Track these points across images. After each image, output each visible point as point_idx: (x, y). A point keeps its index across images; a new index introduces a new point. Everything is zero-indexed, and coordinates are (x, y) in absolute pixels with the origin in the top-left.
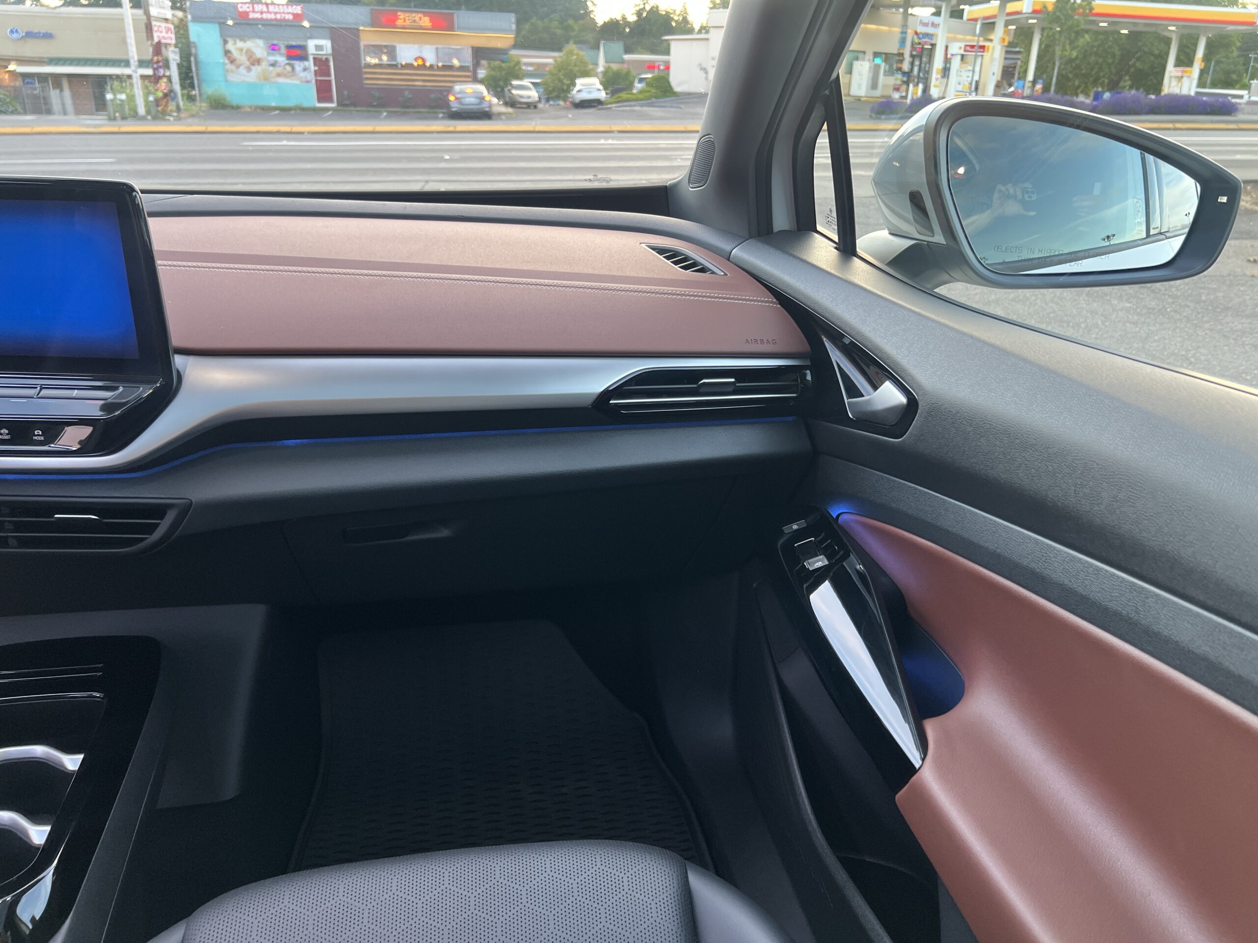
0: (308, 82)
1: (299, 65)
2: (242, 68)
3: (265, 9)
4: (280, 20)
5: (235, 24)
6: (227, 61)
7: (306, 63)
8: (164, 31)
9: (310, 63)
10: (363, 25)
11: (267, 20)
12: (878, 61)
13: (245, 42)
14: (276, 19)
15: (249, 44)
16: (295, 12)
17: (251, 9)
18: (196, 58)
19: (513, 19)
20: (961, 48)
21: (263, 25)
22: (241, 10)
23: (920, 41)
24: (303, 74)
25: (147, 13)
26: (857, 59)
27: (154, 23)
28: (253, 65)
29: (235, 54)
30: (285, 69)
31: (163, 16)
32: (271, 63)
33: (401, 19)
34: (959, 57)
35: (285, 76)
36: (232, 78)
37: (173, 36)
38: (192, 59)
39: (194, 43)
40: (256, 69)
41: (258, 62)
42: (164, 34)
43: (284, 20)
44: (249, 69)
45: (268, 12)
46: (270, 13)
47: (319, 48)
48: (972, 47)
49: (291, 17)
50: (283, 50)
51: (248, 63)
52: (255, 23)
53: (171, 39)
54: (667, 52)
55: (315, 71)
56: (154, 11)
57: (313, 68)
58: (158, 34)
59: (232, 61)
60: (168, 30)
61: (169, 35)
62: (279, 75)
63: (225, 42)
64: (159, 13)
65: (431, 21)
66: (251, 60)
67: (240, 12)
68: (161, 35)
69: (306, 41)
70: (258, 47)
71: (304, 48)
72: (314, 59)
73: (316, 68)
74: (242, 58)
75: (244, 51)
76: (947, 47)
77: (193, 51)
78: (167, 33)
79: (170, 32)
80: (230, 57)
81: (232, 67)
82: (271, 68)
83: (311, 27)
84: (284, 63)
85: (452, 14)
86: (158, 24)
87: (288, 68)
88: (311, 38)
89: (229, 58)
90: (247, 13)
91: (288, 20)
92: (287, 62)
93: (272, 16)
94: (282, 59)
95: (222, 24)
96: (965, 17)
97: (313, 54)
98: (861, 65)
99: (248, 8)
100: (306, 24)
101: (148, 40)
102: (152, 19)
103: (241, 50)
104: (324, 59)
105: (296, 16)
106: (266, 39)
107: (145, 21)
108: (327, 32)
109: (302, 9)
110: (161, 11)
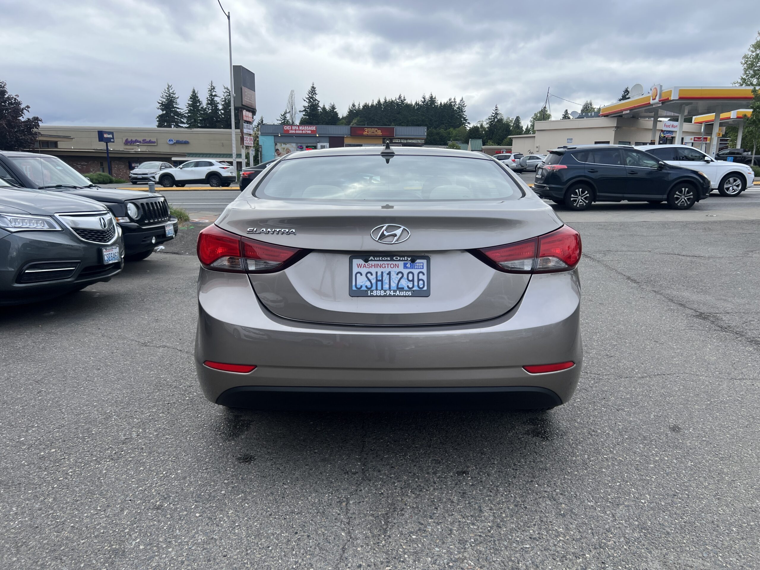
3: (297, 128)
4: (305, 134)
5: (281, 136)
10: (346, 135)
11: (298, 134)
14: (302, 133)
16: (312, 129)
17: (291, 129)
18: (261, 152)
19: (426, 129)
20: (691, 139)
21: (295, 136)
22: (285, 129)
23: (665, 135)
25: (242, 132)
29: (281, 150)
33: (366, 132)
34: (691, 144)
39: (261, 146)
42: (249, 142)
43: (307, 134)
46: (300, 130)
47: (322, 147)
49: (310, 132)
50: (305, 148)
52: (292, 136)
60: (251, 140)
61: (251, 142)
63: (276, 144)
65: (381, 132)
69: (317, 144)
71: (315, 147)
76: (683, 138)
77: (260, 149)
83: (319, 136)
85: (394, 128)
86: (246, 137)
90: (288, 131)
91: (309, 134)
95: (276, 136)
96: (693, 122)
99: (289, 128)
100: (317, 135)
105: (312, 131)
106: (297, 143)
107: (241, 135)
108: (328, 139)
109: (316, 128)
110: (249, 130)
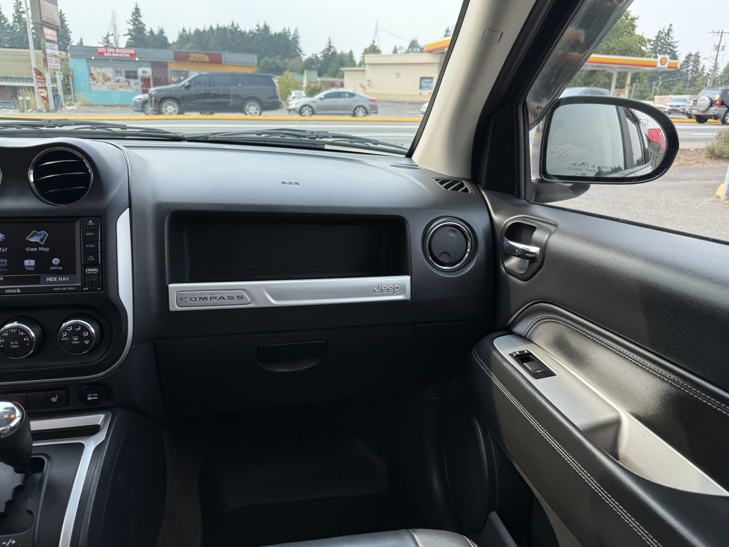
0: (137, 90)
1: (132, 82)
2: (99, 83)
3: (114, 51)
4: (122, 57)
5: (96, 59)
6: (91, 79)
7: (137, 81)
8: (54, 62)
9: (139, 81)
10: (170, 60)
11: (114, 57)
13: (101, 69)
14: (119, 57)
15: (104, 70)
16: (131, 53)
17: (105, 51)
18: (72, 77)
19: (256, 57)
21: (112, 60)
22: (99, 51)
24: (134, 87)
25: (44, 52)
27: (48, 58)
28: (106, 81)
29: (96, 75)
30: (124, 84)
31: (54, 54)
32: (116, 80)
33: (191, 57)
35: (125, 88)
36: (93, 88)
37: (59, 65)
38: (70, 78)
39: (71, 69)
40: (107, 83)
41: (109, 79)
42: (54, 64)
43: (125, 57)
44: (103, 83)
45: (115, 53)
46: (117, 53)
47: (144, 72)
49: (128, 55)
50: (124, 73)
51: (103, 81)
52: (107, 59)
53: (58, 67)
54: (342, 77)
55: (142, 85)
56: (48, 51)
57: (141, 83)
58: (50, 64)
59: (94, 79)
60: (57, 62)
61: (57, 64)
62: (121, 87)
63: (90, 68)
64: (51, 52)
65: (209, 58)
66: (105, 79)
68: (52, 64)
69: (137, 69)
70: (109, 72)
71: (136, 72)
72: (141, 78)
74: (100, 78)
75: (101, 74)
77: (71, 73)
78: (56, 63)
79: (58, 63)
81: (93, 82)
82: (116, 83)
83: (140, 61)
84: (123, 81)
86: (51, 58)
87: (126, 83)
88: (140, 66)
89: (92, 78)
90: (103, 53)
91: (127, 57)
92: (126, 80)
93: (118, 55)
94: (123, 78)
95: (89, 59)
97: (141, 76)
99: (104, 50)
100: (137, 59)
101: (45, 67)
102: (47, 55)
103: (99, 73)
104: (147, 79)
105: (131, 55)
106: (114, 68)
107: (44, 57)
108: (149, 64)
109: (135, 51)
110: (53, 51)
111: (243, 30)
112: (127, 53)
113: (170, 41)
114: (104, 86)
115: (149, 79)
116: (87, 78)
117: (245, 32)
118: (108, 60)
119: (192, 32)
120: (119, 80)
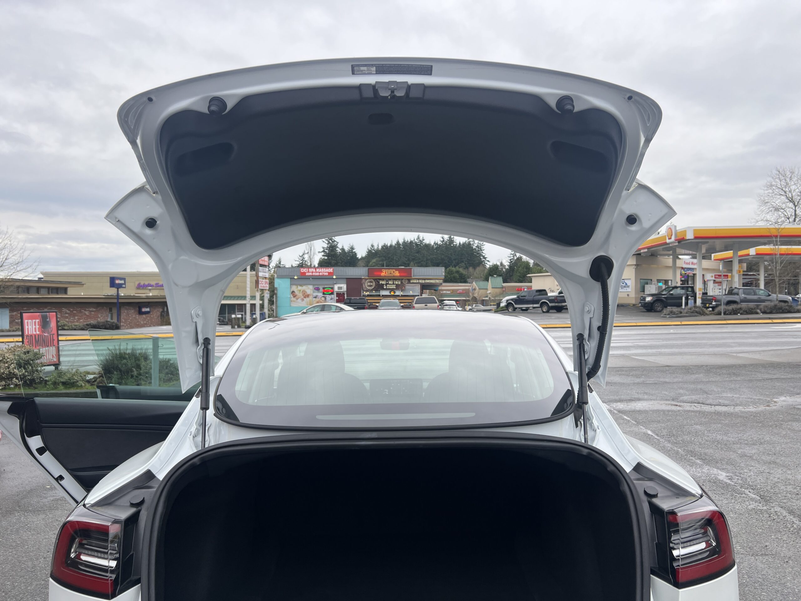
1: (328, 297)
2: (299, 299)
3: (314, 270)
4: (322, 276)
5: (297, 278)
6: (292, 296)
7: (332, 296)
9: (334, 296)
10: (364, 276)
11: (315, 276)
12: (660, 284)
13: (302, 286)
14: (319, 275)
15: (304, 288)
16: (329, 271)
17: (307, 271)
19: (443, 270)
20: (712, 277)
21: (312, 278)
22: (302, 271)
23: (686, 272)
24: (329, 302)
25: (257, 275)
26: (647, 284)
28: (305, 297)
29: (297, 293)
30: (321, 299)
32: (314, 296)
33: (384, 273)
34: (712, 282)
35: (321, 303)
36: (293, 305)
38: (275, 296)
39: (276, 288)
40: (307, 300)
41: (308, 296)
42: (264, 285)
44: (303, 300)
46: (317, 272)
48: (720, 276)
49: (327, 274)
50: (321, 290)
51: (302, 297)
52: (308, 278)
53: (267, 287)
54: (531, 282)
55: (337, 300)
57: (336, 298)
58: (262, 285)
59: (295, 296)
60: (266, 283)
61: (266, 285)
62: (318, 302)
63: (291, 287)
65: (399, 273)
66: (304, 295)
67: (301, 272)
69: (334, 285)
70: (309, 289)
71: (332, 288)
72: (337, 293)
73: (337, 298)
74: (300, 295)
75: (301, 291)
76: (703, 275)
77: (276, 291)
80: (294, 294)
81: (293, 299)
82: (314, 299)
83: (336, 278)
84: (321, 296)
85: (411, 269)
86: (262, 280)
87: (323, 299)
88: (336, 284)
90: (305, 273)
91: (326, 276)
92: (323, 295)
93: (318, 274)
94: (320, 294)
95: (292, 279)
96: (713, 259)
97: (336, 291)
98: (650, 287)
100: (334, 277)
103: (300, 291)
104: (341, 294)
105: (329, 273)
106: (313, 285)
107: (255, 278)
108: (345, 281)
109: (333, 270)
110: (264, 274)
111: (427, 243)
112: (326, 272)
113: (359, 256)
114: (304, 302)
115: (344, 294)
116: (289, 295)
117: (429, 245)
118: (310, 278)
119: (380, 247)
120: (317, 296)
